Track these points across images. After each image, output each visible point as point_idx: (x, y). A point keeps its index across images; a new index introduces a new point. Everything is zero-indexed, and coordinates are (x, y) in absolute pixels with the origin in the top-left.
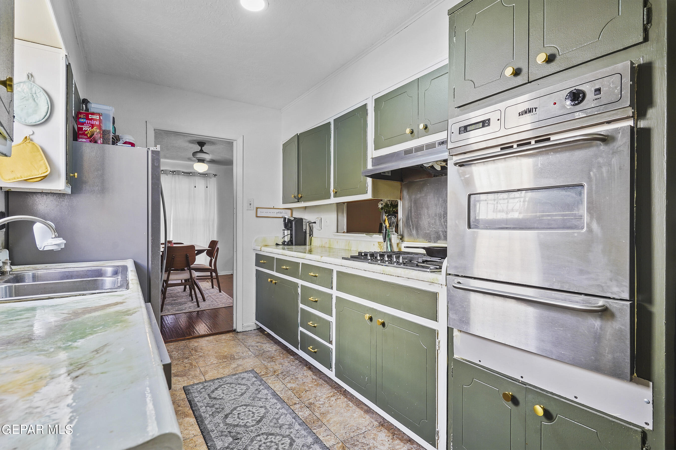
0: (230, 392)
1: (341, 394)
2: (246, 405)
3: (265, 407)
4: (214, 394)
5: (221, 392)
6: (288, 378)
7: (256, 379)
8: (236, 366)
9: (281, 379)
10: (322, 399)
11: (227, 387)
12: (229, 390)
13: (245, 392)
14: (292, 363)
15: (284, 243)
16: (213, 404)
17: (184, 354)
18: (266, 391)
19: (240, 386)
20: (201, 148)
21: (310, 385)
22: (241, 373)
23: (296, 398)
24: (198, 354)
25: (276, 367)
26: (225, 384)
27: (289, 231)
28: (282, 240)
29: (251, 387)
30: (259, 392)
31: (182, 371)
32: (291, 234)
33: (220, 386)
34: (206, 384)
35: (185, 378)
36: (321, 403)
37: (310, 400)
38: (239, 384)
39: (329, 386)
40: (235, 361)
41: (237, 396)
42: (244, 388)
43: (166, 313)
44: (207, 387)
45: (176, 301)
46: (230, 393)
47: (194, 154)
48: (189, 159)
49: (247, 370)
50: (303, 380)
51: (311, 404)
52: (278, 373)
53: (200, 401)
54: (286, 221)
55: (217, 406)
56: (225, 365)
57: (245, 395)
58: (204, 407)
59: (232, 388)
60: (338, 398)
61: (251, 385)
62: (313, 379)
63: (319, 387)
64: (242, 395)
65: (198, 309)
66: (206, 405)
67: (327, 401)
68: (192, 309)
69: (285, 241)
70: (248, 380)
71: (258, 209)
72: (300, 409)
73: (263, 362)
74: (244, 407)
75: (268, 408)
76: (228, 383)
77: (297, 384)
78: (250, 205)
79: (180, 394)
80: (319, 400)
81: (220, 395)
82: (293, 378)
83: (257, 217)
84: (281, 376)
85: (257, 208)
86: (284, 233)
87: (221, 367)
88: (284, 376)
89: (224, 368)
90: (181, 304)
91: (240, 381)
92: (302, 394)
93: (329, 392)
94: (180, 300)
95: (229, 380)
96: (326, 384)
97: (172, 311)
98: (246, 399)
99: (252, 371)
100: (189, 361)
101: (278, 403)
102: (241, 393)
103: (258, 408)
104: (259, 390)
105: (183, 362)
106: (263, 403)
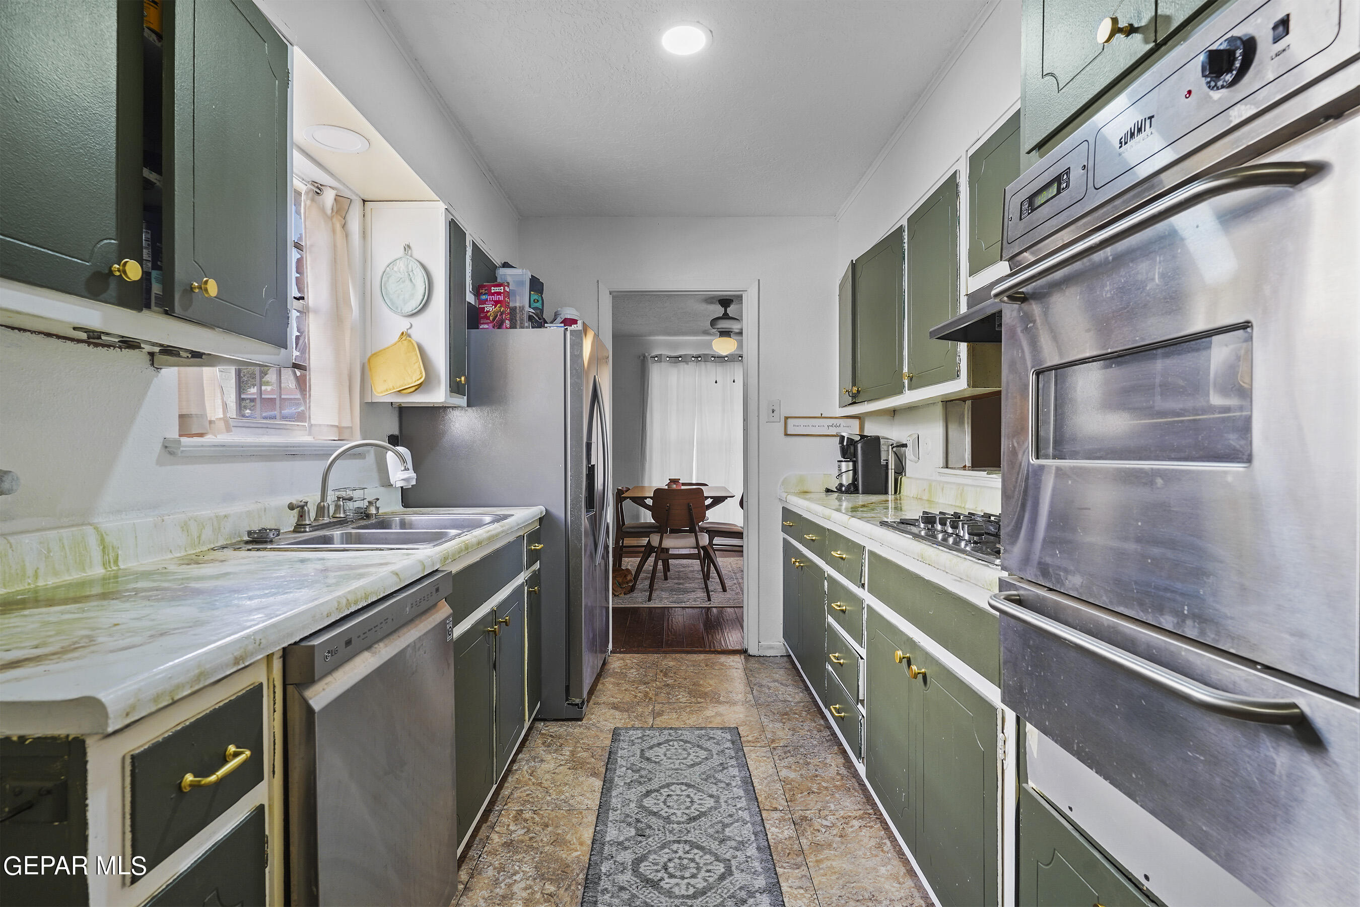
0: (676, 755)
1: (879, 819)
2: (688, 785)
3: (719, 797)
4: (651, 751)
5: (662, 752)
6: (790, 759)
7: (731, 746)
8: (713, 714)
9: (776, 758)
10: (832, 817)
11: (676, 746)
12: (677, 752)
13: (700, 764)
14: (815, 732)
15: (840, 489)
16: (640, 767)
17: (646, 676)
18: (735, 771)
19: (698, 749)
20: (726, 310)
21: (824, 784)
22: (712, 729)
23: (783, 799)
24: (666, 681)
25: (780, 734)
26: (676, 740)
27: (851, 463)
28: (837, 483)
29: (715, 756)
30: (724, 768)
31: (627, 703)
32: (855, 470)
33: (667, 741)
34: (648, 732)
35: (625, 715)
36: (825, 823)
37: (808, 812)
38: (698, 746)
39: (862, 796)
40: (715, 705)
41: (684, 766)
42: (703, 754)
43: (655, 603)
44: (647, 738)
45: (681, 586)
46: (675, 757)
47: (714, 322)
48: (706, 333)
49: (727, 725)
50: (816, 770)
51: (805, 818)
52: (777, 745)
53: (625, 757)
54: (845, 444)
55: (643, 773)
56: (696, 709)
57: (697, 768)
58: (624, 769)
59: (684, 749)
60: (868, 824)
61: (717, 754)
62: (838, 774)
63: (840, 792)
64: (692, 766)
65: (706, 605)
66: (629, 765)
67: (839, 824)
68: (697, 603)
69: (841, 485)
70: (718, 744)
71: (789, 421)
72: (777, 822)
73: (762, 718)
74: (684, 788)
75: (722, 801)
76: (681, 740)
77: (801, 775)
78: (773, 412)
79: (605, 738)
80: (825, 818)
81: (658, 756)
82: (801, 761)
83: (786, 435)
84: (779, 751)
85: (786, 418)
86: (839, 467)
87: (688, 710)
88: (785, 753)
89: (691, 712)
90: (686, 591)
91: (703, 742)
92: (800, 795)
93: (856, 808)
94: (687, 585)
95: (687, 735)
96: (860, 791)
97: (666, 601)
98: (694, 775)
99: (735, 731)
100: (646, 689)
101: (743, 799)
102: (692, 763)
103: (705, 796)
104: (726, 766)
105: (637, 688)
106: (718, 791)
